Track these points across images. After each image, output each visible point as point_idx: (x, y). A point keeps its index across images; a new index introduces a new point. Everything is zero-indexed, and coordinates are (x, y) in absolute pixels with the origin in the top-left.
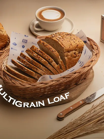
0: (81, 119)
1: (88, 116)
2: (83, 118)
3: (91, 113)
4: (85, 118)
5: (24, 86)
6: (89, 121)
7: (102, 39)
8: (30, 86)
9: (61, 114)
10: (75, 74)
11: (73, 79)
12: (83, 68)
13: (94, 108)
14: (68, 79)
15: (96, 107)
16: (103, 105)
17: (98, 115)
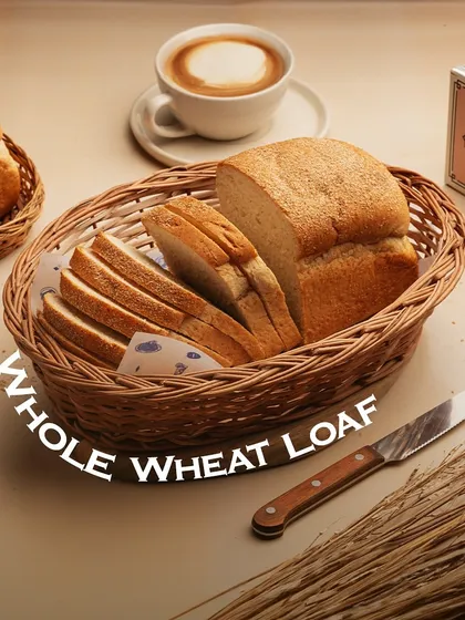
0: (359, 533)
1: (389, 520)
2: (367, 530)
3: (404, 506)
4: (378, 531)
5: (130, 387)
6: (395, 542)
7: (453, 177)
8: (157, 388)
9: (271, 510)
10: (359, 340)
11: (350, 360)
12: (396, 309)
13: (418, 486)
14: (329, 362)
15: (427, 481)
16: (458, 471)
17: (435, 513)
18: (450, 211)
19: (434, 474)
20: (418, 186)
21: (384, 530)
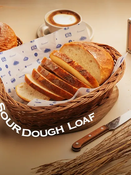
0: (98, 148)
1: (107, 144)
2: (100, 147)
3: (111, 140)
4: (103, 148)
5: (36, 110)
6: (108, 151)
7: (128, 49)
8: (44, 110)
9: (77, 143)
10: (98, 93)
13: (115, 135)
14: (91, 99)
15: (117, 133)
16: (126, 131)
17: (120, 142)
18: (118, 55)
19: (119, 132)
20: (108, 49)
21: (105, 147)
